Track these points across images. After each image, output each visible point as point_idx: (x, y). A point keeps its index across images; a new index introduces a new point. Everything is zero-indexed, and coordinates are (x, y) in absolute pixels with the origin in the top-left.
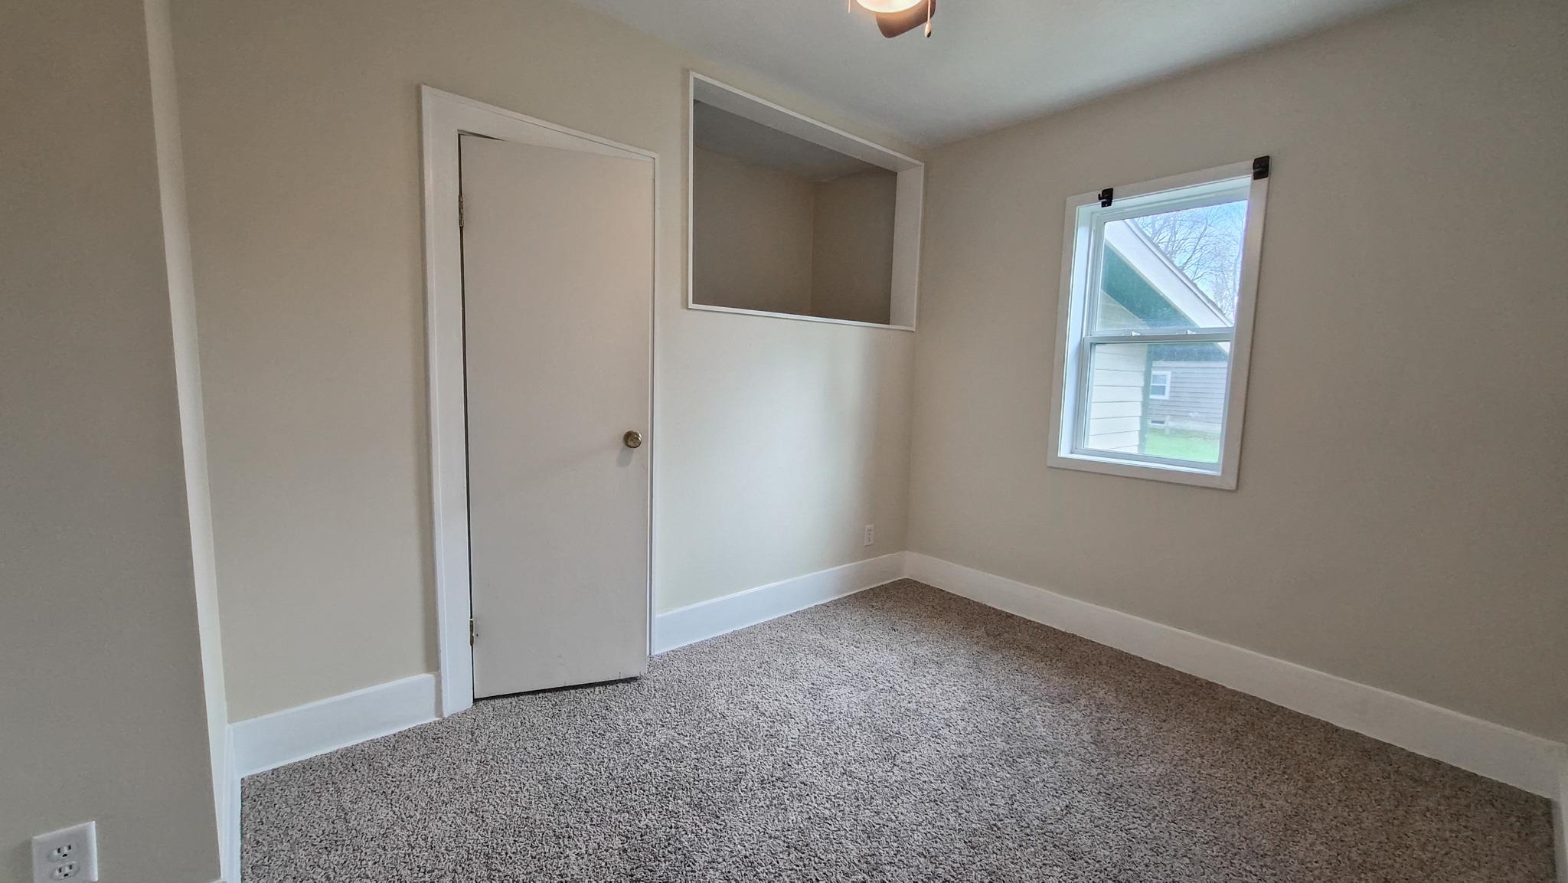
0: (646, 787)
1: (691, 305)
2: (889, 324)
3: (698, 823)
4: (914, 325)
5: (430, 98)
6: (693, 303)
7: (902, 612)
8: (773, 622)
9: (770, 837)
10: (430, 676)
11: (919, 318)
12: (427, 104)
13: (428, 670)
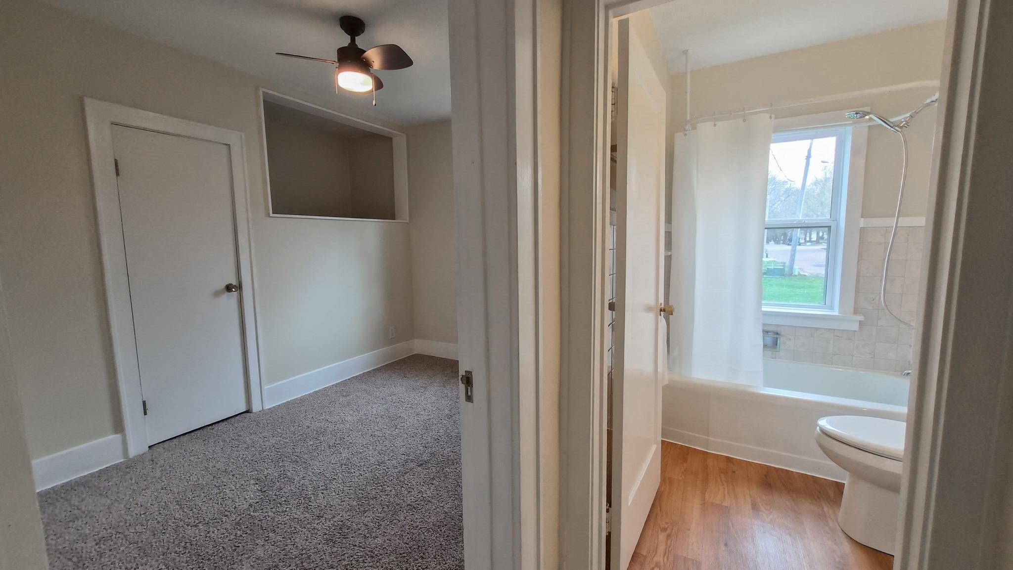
0: (266, 460)
1: (271, 215)
2: (395, 220)
3: (295, 467)
4: (408, 219)
5: (90, 105)
6: (273, 213)
7: (411, 369)
8: (338, 384)
9: (333, 464)
10: (118, 436)
11: (410, 217)
12: (88, 109)
13: (116, 432)
